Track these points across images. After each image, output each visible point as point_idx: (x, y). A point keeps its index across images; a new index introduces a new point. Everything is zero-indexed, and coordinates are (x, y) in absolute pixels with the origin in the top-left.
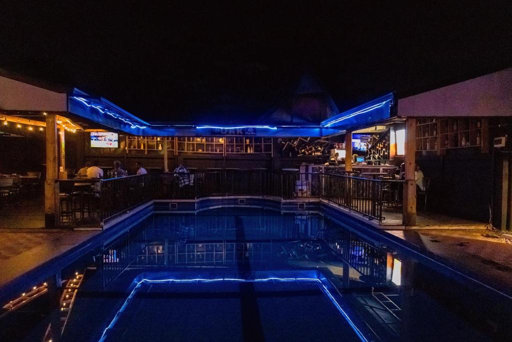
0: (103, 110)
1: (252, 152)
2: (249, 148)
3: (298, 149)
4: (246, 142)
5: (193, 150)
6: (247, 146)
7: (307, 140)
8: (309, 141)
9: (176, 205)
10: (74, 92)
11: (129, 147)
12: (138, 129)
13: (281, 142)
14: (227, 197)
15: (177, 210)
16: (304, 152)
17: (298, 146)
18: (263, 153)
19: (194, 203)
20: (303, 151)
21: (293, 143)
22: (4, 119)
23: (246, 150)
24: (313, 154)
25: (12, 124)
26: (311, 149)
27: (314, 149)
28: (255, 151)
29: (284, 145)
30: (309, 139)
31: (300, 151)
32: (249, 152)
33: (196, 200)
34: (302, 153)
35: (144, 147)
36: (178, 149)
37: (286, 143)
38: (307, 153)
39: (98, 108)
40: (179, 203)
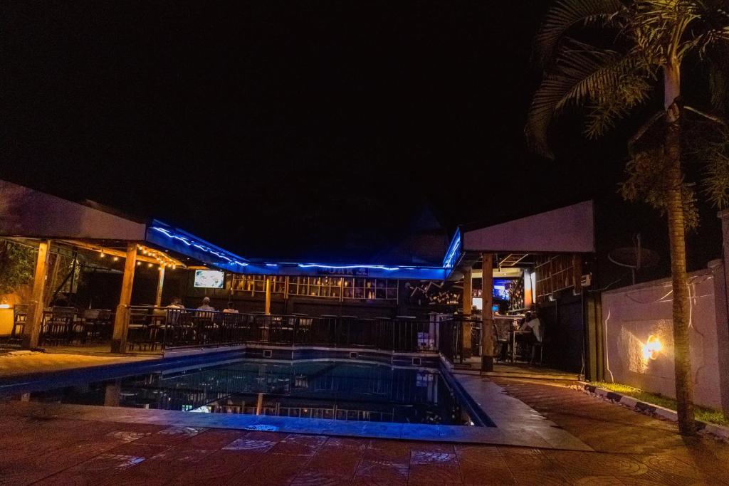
0: (189, 242)
1: (373, 297)
2: (370, 293)
3: (429, 295)
4: (367, 286)
5: (306, 293)
6: (368, 291)
7: (440, 285)
8: (443, 286)
9: (270, 352)
10: (153, 223)
11: (235, 287)
12: (238, 266)
13: (409, 287)
14: (335, 349)
15: (271, 359)
16: (436, 300)
17: (429, 293)
18: (387, 298)
19: (292, 351)
20: (435, 298)
21: (423, 288)
22: (100, 251)
23: (367, 296)
24: (448, 303)
25: (109, 256)
26: (445, 296)
27: (448, 297)
28: (377, 296)
29: (413, 290)
30: (442, 284)
31: (431, 298)
32: (370, 297)
33: (294, 348)
34: (434, 301)
35: (251, 289)
36: (289, 292)
37: (415, 288)
38: (440, 301)
39: (183, 239)
40: (273, 350)
